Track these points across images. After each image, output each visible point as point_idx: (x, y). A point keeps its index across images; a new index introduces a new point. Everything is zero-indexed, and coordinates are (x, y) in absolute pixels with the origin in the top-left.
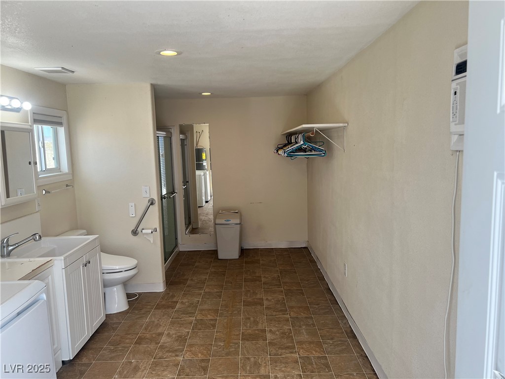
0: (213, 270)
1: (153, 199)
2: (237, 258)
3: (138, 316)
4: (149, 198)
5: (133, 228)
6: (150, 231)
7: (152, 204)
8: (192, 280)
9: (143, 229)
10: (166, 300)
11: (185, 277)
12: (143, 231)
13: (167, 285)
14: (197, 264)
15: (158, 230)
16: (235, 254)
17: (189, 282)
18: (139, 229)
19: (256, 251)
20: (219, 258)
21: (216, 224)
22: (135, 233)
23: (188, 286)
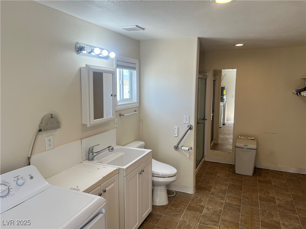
0: (231, 183)
1: (191, 125)
2: (251, 175)
3: (174, 213)
4: (188, 124)
5: (176, 144)
6: (187, 149)
7: (190, 128)
8: (215, 188)
9: (182, 146)
10: (195, 203)
11: (210, 185)
12: (182, 148)
13: (196, 188)
14: (218, 174)
15: (193, 148)
16: (250, 172)
17: (213, 190)
18: (180, 146)
19: (267, 171)
20: (236, 172)
21: (236, 147)
22: (176, 148)
23: (212, 194)
